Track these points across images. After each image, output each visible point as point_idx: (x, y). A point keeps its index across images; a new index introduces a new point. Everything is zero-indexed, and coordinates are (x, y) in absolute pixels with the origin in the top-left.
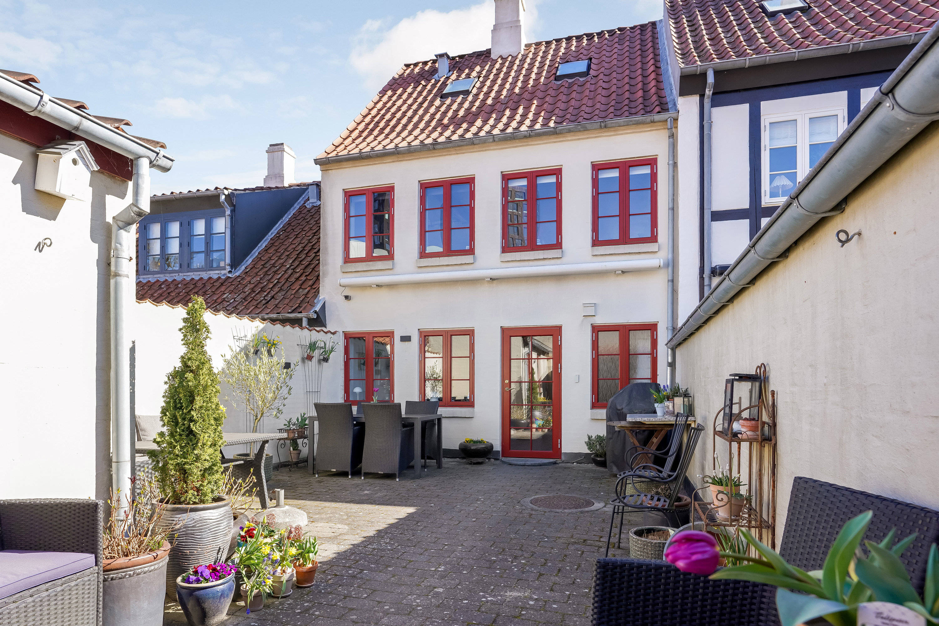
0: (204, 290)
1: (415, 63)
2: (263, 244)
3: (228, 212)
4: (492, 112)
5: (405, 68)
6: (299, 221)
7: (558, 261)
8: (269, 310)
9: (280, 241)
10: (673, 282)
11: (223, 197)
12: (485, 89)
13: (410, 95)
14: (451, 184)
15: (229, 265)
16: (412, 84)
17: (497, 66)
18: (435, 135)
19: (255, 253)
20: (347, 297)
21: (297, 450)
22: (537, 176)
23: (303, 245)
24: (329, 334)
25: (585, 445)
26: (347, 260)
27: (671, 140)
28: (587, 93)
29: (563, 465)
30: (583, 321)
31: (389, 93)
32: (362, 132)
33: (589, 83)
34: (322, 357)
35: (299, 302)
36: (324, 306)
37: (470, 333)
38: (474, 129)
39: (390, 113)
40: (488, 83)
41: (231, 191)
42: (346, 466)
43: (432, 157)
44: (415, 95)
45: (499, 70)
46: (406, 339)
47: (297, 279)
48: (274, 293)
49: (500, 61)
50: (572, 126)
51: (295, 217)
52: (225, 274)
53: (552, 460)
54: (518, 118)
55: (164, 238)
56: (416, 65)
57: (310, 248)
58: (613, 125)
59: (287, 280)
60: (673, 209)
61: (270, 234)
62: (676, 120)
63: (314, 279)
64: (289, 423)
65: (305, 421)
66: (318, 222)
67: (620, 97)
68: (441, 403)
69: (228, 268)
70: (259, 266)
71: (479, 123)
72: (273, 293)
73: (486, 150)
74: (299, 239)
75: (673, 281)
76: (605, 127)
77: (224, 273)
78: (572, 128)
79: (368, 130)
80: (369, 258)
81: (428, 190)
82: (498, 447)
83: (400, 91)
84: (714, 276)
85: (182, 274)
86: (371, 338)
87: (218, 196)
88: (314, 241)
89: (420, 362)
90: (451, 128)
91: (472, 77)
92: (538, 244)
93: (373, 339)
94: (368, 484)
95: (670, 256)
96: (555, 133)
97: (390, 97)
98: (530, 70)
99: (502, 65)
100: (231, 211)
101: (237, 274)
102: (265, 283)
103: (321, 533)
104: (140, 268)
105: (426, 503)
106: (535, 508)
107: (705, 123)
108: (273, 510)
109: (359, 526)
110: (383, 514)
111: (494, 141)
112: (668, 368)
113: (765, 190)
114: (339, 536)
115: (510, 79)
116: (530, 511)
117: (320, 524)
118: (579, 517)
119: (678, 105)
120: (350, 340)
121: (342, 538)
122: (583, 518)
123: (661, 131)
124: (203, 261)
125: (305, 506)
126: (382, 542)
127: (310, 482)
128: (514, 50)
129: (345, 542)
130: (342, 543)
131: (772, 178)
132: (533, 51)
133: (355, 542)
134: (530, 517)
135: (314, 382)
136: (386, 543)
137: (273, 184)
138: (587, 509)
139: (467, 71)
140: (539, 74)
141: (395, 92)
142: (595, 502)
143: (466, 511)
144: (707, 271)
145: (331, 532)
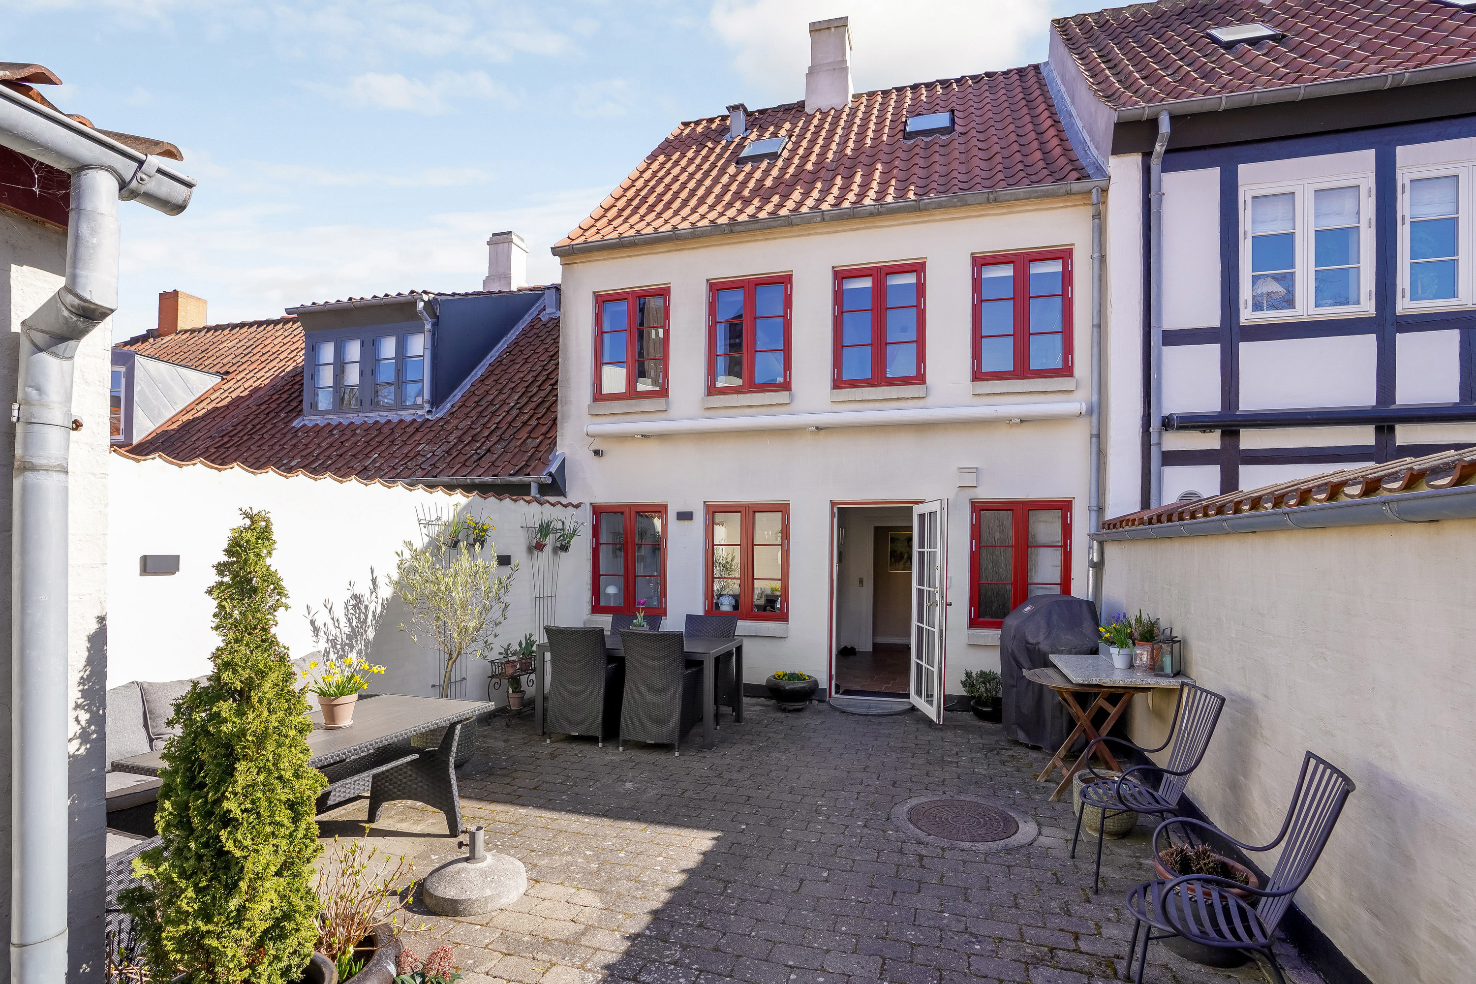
0: (391, 439)
1: (697, 121)
2: (478, 372)
3: (428, 327)
4: (815, 181)
5: (683, 127)
6: (530, 340)
7: (921, 403)
8: (483, 470)
9: (503, 367)
10: (1099, 438)
11: (422, 304)
12: (801, 151)
13: (691, 161)
14: (756, 285)
15: (429, 402)
16: (694, 147)
17: (815, 122)
18: (732, 212)
19: (467, 384)
20: (597, 453)
21: (518, 691)
22: (888, 274)
23: (535, 374)
24: (570, 508)
25: (961, 684)
26: (599, 396)
27: (1097, 221)
28: (956, 154)
30: (958, 495)
31: (662, 158)
32: (623, 210)
33: (956, 142)
34: (559, 544)
35: (526, 458)
36: (562, 466)
37: (783, 509)
38: (790, 205)
39: (663, 185)
40: (804, 144)
41: (433, 296)
42: (595, 724)
43: (728, 244)
44: (698, 161)
45: (820, 127)
46: (685, 516)
47: (525, 423)
48: (491, 443)
49: (818, 116)
50: (943, 198)
51: (524, 333)
52: (422, 415)
54: (855, 188)
55: (340, 366)
56: (697, 123)
57: (544, 378)
58: (1007, 197)
59: (510, 425)
60: (1100, 327)
61: (489, 357)
62: (1105, 191)
63: (549, 425)
64: (506, 652)
65: (532, 646)
66: (556, 341)
67: (1006, 160)
68: (738, 613)
69: (427, 407)
70: (471, 403)
71: (796, 196)
72: (488, 444)
73: (809, 235)
74: (529, 365)
75: (1098, 436)
76: (996, 200)
77: (422, 413)
78: (944, 201)
79: (631, 208)
80: (631, 394)
81: (721, 294)
82: (823, 681)
83: (675, 156)
84: (1166, 430)
85: (363, 415)
86: (634, 513)
87: (414, 304)
88: (551, 367)
89: (706, 552)
90: (756, 202)
91: (780, 135)
92: (888, 376)
93: (636, 517)
94: (631, 765)
95: (1095, 398)
96: (917, 209)
97: (662, 165)
98: (864, 127)
99: (823, 121)
100: (433, 325)
101: (439, 415)
102: (479, 430)
103: (549, 921)
104: (306, 405)
105: (732, 821)
106: (922, 835)
107: (1152, 195)
108: (464, 869)
109: (620, 895)
110: (660, 859)
111: (823, 220)
112: (1091, 569)
113: (1246, 300)
114: (583, 934)
115: (837, 139)
116: (916, 847)
117: (549, 890)
118: (1008, 867)
119: (1109, 169)
120: (603, 517)
121: (589, 944)
122: (1016, 870)
123: (1081, 207)
124: (392, 396)
125: (525, 826)
126: (668, 960)
127: (537, 755)
128: (837, 103)
129: (595, 959)
130: (589, 965)
131: (1255, 279)
132: (865, 103)
133: (612, 958)
134: (922, 866)
135: (546, 581)
136: (675, 963)
137: (495, 288)
138: (1013, 841)
139: (772, 129)
140: (878, 131)
141: (669, 157)
142: (1017, 819)
143: (805, 847)
144: (1155, 423)
145: (568, 919)
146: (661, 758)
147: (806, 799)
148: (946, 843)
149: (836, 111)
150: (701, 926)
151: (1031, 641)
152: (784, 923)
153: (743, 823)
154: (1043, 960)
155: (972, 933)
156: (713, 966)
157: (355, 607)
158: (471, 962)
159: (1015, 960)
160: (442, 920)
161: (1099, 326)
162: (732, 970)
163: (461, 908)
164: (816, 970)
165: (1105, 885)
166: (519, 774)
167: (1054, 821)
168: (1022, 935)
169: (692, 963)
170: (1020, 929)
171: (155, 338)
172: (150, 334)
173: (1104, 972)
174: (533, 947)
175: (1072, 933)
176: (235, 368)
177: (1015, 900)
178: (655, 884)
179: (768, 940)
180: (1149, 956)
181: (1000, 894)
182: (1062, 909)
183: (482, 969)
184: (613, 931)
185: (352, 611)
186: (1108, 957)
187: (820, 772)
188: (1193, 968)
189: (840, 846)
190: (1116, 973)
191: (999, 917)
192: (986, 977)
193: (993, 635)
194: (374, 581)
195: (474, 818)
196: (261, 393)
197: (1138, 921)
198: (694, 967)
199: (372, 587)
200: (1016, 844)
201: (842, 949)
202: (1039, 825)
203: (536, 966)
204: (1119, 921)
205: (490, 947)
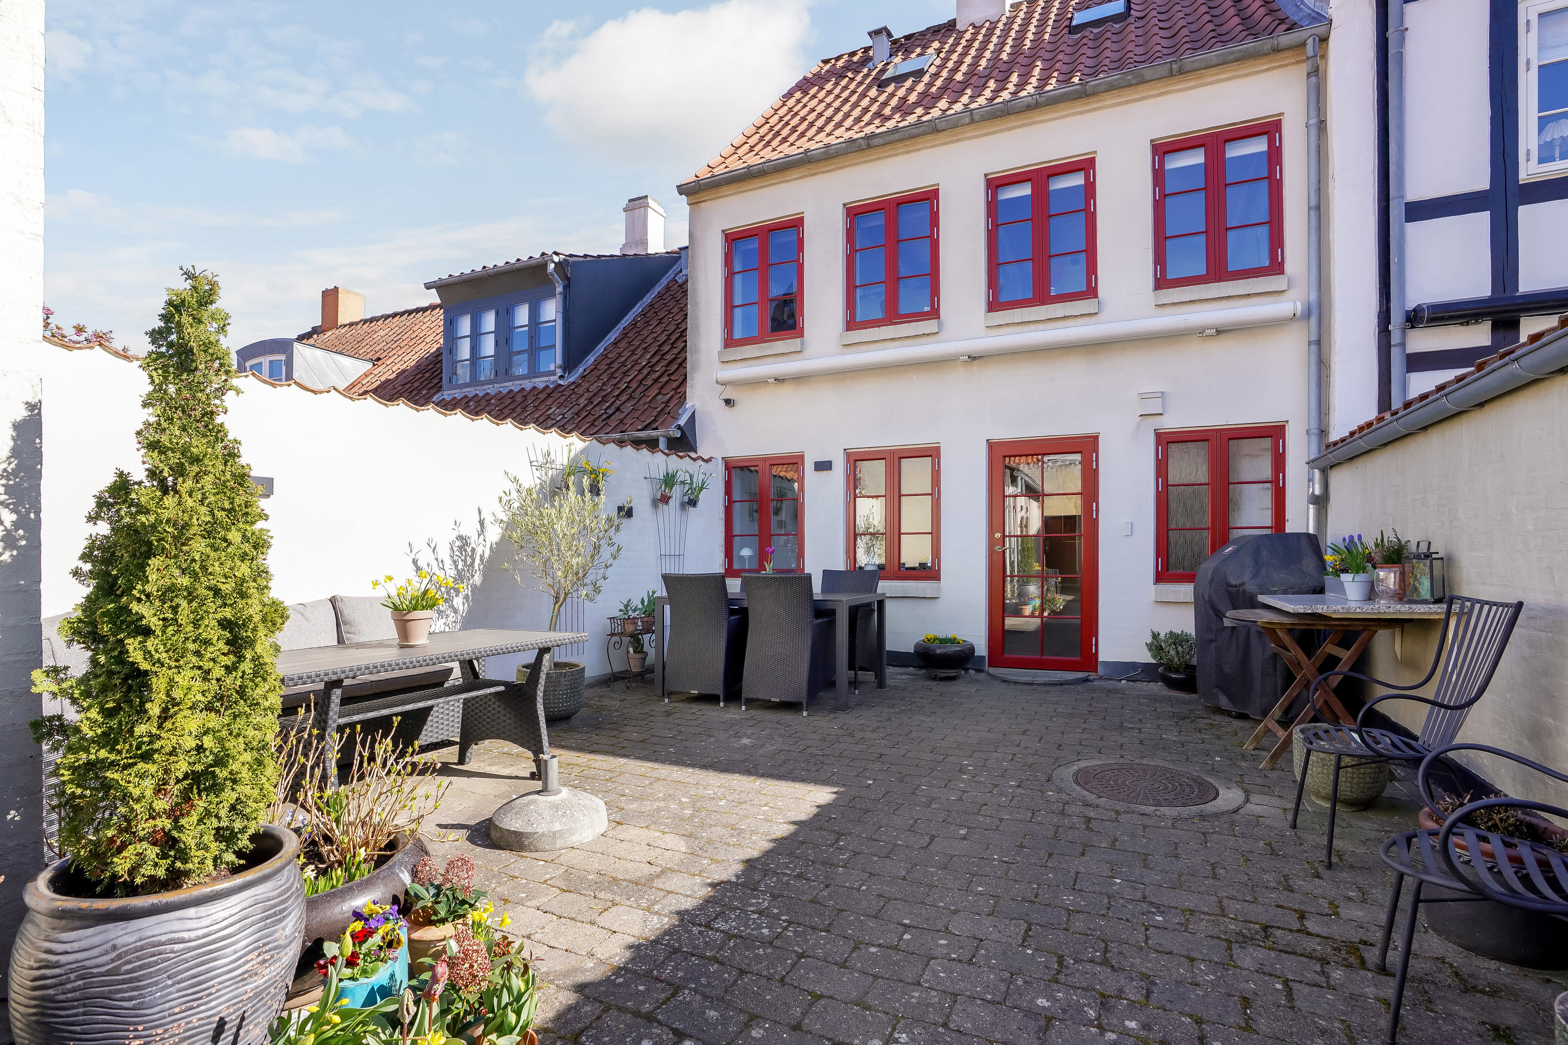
0: (523, 405)
1: (838, 57)
2: (612, 336)
3: (559, 289)
4: (964, 89)
5: (822, 65)
7: (1091, 320)
8: (611, 428)
9: (636, 330)
10: (1320, 345)
11: (552, 266)
12: (950, 65)
13: (830, 92)
14: (898, 204)
15: (561, 367)
16: (834, 80)
17: (968, 36)
18: (870, 129)
19: (600, 348)
20: (728, 402)
21: (639, 652)
22: (1049, 176)
23: (668, 333)
24: (700, 462)
25: (1146, 649)
26: (729, 343)
27: (1313, 79)
28: (1132, 38)
29: (1102, 683)
30: (1138, 425)
31: (798, 95)
32: (755, 145)
33: (1132, 26)
34: (686, 499)
35: (655, 413)
36: (692, 418)
37: (932, 453)
39: (799, 117)
40: (955, 57)
41: (564, 257)
42: (716, 684)
43: (866, 162)
44: (837, 91)
45: (970, 42)
46: (823, 466)
47: (656, 381)
48: (621, 402)
49: (971, 30)
50: (1115, 77)
51: (660, 296)
52: (555, 381)
53: (1080, 675)
54: (1011, 86)
55: (476, 335)
56: (838, 59)
58: (1195, 65)
59: (641, 383)
61: (623, 322)
62: (1324, 40)
63: (680, 380)
64: (626, 608)
65: (653, 604)
67: (1195, 33)
68: (883, 573)
69: (559, 372)
70: (603, 367)
71: (943, 103)
72: (618, 403)
73: (957, 141)
74: (664, 325)
75: (1319, 342)
76: (1181, 72)
77: (554, 379)
78: (1115, 80)
79: (764, 142)
80: (764, 337)
81: (859, 219)
82: (982, 649)
83: (813, 91)
84: (1413, 327)
85: (498, 386)
86: (767, 466)
87: (545, 266)
89: (847, 504)
90: (897, 117)
91: (927, 54)
92: (1053, 292)
93: (770, 470)
94: (751, 723)
95: (1313, 296)
96: (1084, 95)
97: (799, 101)
98: (1023, 31)
99: (976, 33)
100: (564, 287)
101: (572, 380)
102: (609, 390)
103: (623, 861)
104: (445, 381)
105: (858, 776)
106: (1091, 798)
107: (1391, 34)
108: (533, 801)
109: (710, 842)
110: (766, 808)
111: (973, 121)
112: (1311, 506)
113: (1528, 150)
114: (658, 876)
115: (991, 47)
116: (1082, 809)
117: (630, 832)
118: (1204, 834)
119: (1330, 10)
120: (734, 472)
121: (661, 886)
122: (1215, 837)
123: (1293, 67)
124: (525, 364)
125: (621, 773)
126: (752, 909)
127: (652, 713)
128: (992, 14)
129: (665, 902)
130: (656, 908)
131: (1543, 123)
132: (1025, 10)
133: (687, 904)
134: (1089, 829)
135: (672, 539)
136: (761, 913)
137: (631, 252)
138: (1210, 807)
139: (918, 50)
140: (1040, 32)
141: (805, 93)
142: (1217, 786)
143: (942, 804)
144: (1397, 318)
145: (645, 860)
146: (787, 717)
147: (950, 759)
148: (1121, 806)
149: (991, 23)
150: (800, 876)
151: (1234, 582)
152: (904, 878)
153: (870, 779)
154: (1252, 939)
155: (1152, 903)
156: (807, 919)
157: (461, 548)
158: (524, 895)
159: (1212, 937)
160: (504, 854)
161: (1318, 208)
162: (830, 924)
163: (526, 843)
164: (939, 931)
165: (1341, 860)
166: (628, 728)
167: (1267, 789)
168: (1222, 909)
169: (780, 914)
170: (1220, 902)
171: (318, 334)
172: (315, 331)
173: (1344, 959)
174: (598, 886)
175: (1296, 911)
176: (385, 354)
177: (1213, 869)
178: (753, 832)
179: (880, 896)
180: (1415, 946)
181: (1192, 862)
182: (1280, 883)
183: (535, 903)
184: (694, 875)
185: (457, 553)
186: (1351, 942)
187: (970, 734)
188: (1486, 965)
189: (986, 805)
190: (1363, 962)
191: (1190, 887)
192: (1170, 953)
193: (1185, 591)
194: (482, 523)
195: (568, 765)
196: (406, 373)
197: (1401, 876)
198: (783, 918)
199: (479, 529)
200: (1215, 810)
201: (974, 910)
202: (1247, 793)
203: (596, 904)
204: (1364, 901)
205: (549, 882)
